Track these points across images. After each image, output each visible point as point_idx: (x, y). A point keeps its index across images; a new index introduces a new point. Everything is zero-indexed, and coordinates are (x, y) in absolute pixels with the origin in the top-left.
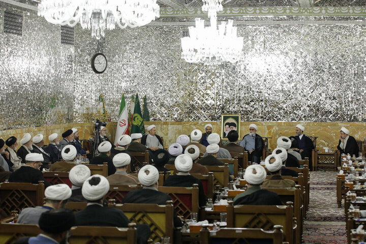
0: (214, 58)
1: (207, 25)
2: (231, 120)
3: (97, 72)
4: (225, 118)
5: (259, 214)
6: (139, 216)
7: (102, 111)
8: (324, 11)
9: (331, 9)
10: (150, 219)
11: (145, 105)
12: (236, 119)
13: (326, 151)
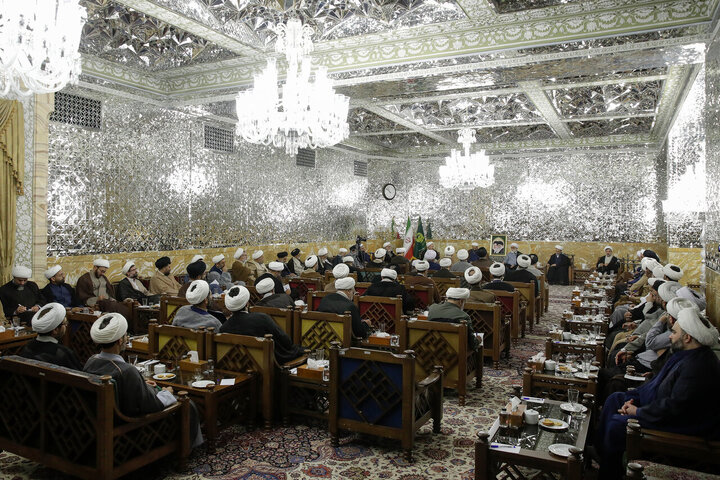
0: (466, 183)
1: (463, 154)
2: (498, 239)
3: (387, 199)
4: (494, 238)
5: (432, 331)
6: (321, 324)
7: (390, 231)
8: (584, 142)
9: (592, 140)
10: (330, 327)
11: (429, 227)
12: (504, 238)
13: (583, 268)
